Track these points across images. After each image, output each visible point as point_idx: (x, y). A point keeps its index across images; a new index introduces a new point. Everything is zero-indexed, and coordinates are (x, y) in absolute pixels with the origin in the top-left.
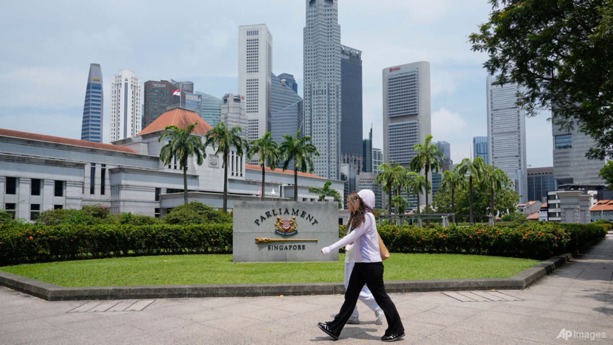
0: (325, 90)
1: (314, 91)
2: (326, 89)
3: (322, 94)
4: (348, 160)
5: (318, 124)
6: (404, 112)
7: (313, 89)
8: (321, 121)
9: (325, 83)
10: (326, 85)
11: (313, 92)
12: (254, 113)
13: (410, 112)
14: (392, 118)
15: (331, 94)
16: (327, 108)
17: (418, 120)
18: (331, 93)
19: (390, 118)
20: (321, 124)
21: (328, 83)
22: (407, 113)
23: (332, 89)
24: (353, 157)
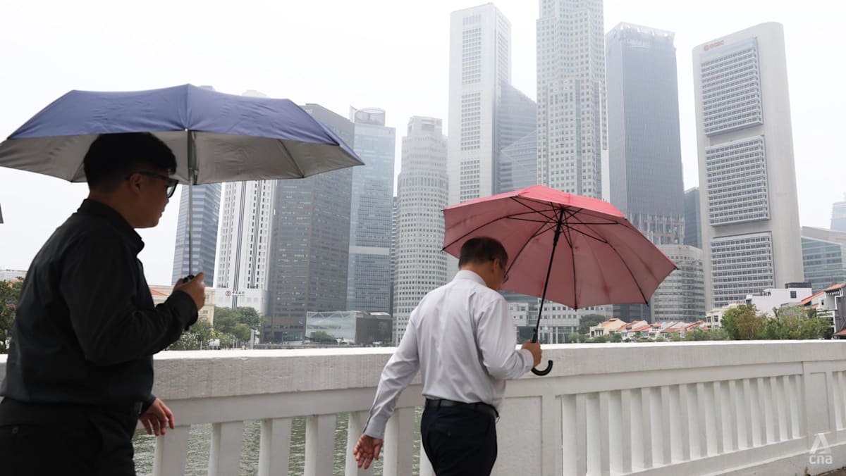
0: (571, 94)
1: (552, 97)
2: (573, 91)
3: (566, 101)
4: (653, 225)
5: (560, 156)
6: (732, 122)
7: (550, 94)
8: (565, 149)
9: (571, 81)
10: (573, 84)
11: (549, 98)
12: (474, 150)
13: (744, 122)
14: (713, 137)
15: (583, 100)
16: (575, 125)
17: (763, 136)
18: (582, 97)
19: (708, 136)
20: (565, 155)
21: (577, 81)
22: (740, 123)
23: (585, 91)
24: (664, 219)
